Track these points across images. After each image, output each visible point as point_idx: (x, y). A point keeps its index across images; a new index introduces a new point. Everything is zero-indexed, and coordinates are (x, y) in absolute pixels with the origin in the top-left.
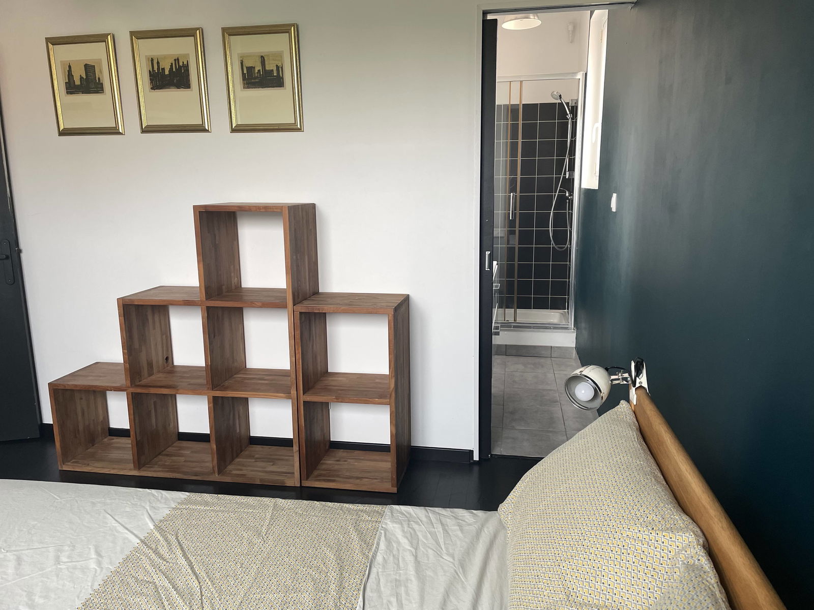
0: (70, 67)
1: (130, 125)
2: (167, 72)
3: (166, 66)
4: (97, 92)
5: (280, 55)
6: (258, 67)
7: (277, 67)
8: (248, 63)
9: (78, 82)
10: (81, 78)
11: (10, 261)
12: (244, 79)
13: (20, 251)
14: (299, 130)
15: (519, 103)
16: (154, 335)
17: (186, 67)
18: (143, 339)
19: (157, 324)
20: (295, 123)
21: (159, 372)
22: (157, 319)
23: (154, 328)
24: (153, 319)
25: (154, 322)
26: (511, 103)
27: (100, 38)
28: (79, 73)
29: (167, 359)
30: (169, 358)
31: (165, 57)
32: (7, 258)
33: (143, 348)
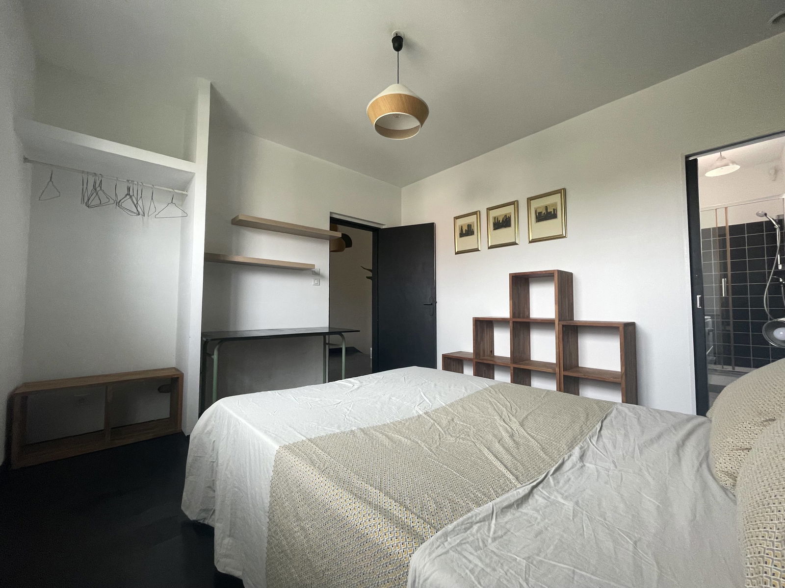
0: (462, 227)
1: (483, 247)
2: (501, 222)
3: (501, 220)
4: (472, 235)
5: (556, 204)
6: (544, 211)
7: (554, 210)
8: (539, 211)
9: (464, 232)
10: (466, 230)
11: (432, 306)
12: (536, 218)
13: (436, 302)
14: (565, 237)
15: (725, 225)
16: (487, 338)
17: (510, 218)
18: (482, 339)
19: (488, 334)
20: (562, 234)
21: (487, 356)
22: (488, 333)
23: (487, 335)
24: (487, 332)
25: (487, 333)
26: (719, 226)
27: (475, 213)
28: (465, 228)
29: (491, 351)
30: (492, 351)
31: (500, 216)
32: (431, 304)
33: (482, 342)
